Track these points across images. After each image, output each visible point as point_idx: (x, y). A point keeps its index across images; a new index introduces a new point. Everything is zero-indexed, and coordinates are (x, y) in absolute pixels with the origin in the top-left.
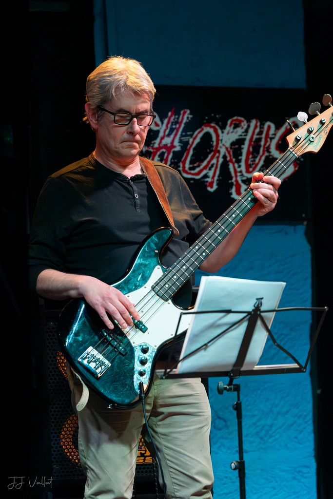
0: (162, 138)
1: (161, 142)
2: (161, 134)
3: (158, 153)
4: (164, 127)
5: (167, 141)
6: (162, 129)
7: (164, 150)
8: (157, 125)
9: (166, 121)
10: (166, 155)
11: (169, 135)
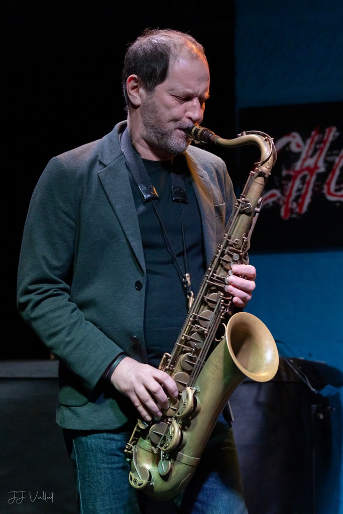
0: (305, 160)
1: (302, 164)
2: (303, 156)
3: (300, 176)
4: (307, 148)
5: (310, 162)
6: (305, 150)
7: (306, 172)
8: (298, 146)
9: (309, 141)
10: (308, 178)
11: (312, 156)
